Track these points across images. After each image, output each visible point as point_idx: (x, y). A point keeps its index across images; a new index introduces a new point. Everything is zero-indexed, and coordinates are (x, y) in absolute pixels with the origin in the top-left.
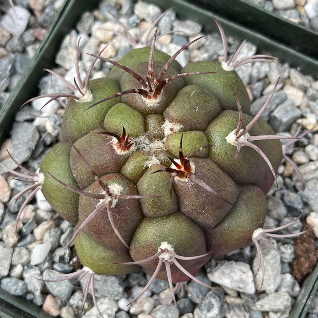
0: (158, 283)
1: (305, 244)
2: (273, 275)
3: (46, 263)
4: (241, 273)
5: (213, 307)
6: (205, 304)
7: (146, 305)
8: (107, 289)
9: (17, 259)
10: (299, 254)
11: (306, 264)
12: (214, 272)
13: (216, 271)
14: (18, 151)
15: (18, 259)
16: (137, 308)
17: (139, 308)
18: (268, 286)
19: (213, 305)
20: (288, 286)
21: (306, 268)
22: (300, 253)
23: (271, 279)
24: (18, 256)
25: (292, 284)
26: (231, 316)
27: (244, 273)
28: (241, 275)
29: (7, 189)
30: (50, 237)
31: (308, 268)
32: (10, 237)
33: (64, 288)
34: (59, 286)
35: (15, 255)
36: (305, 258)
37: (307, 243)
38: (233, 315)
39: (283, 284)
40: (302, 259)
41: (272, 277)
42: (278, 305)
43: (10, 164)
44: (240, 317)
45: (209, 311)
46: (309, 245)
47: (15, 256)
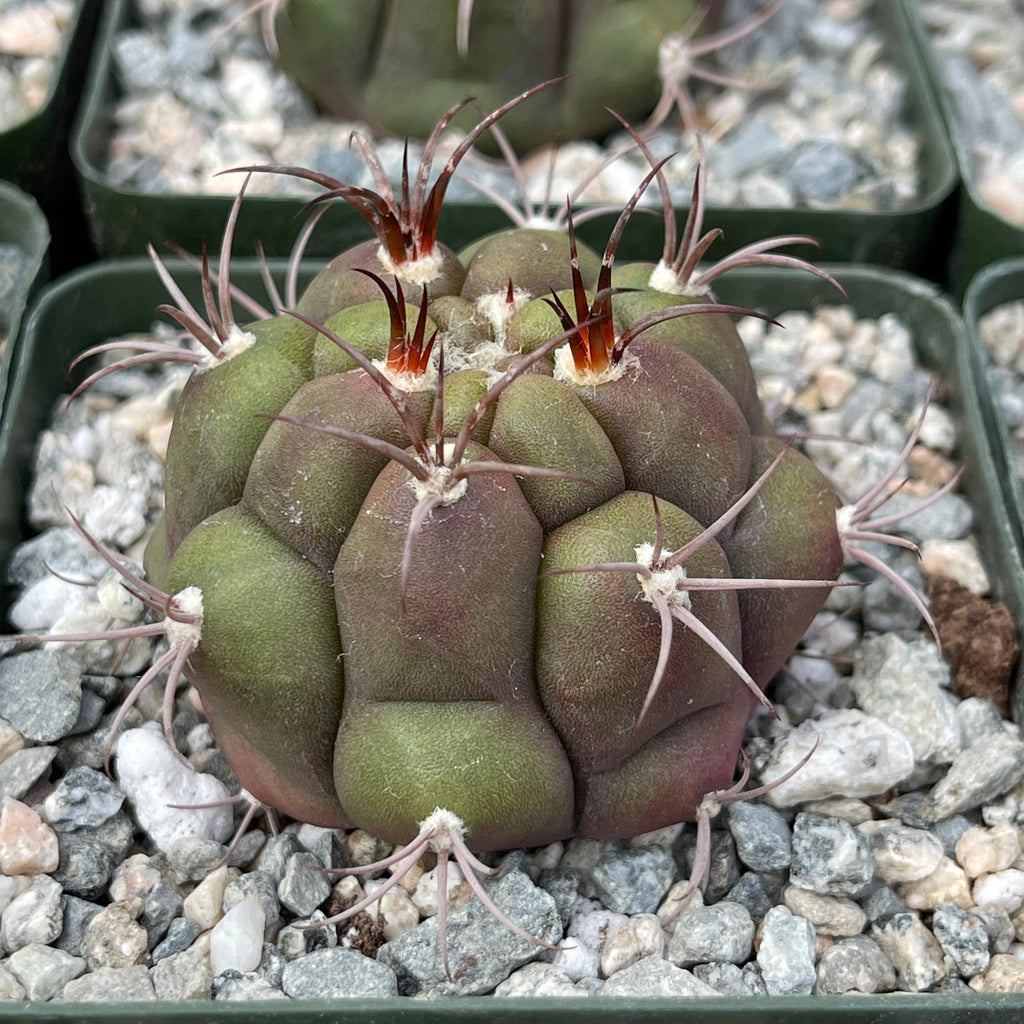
0: (637, 879)
1: (956, 612)
2: (932, 698)
3: (270, 963)
4: (850, 730)
5: (832, 845)
6: (806, 850)
7: (645, 928)
8: (504, 931)
9: (171, 987)
10: (959, 646)
11: (994, 642)
12: (778, 757)
13: (781, 752)
14: (33, 719)
15: (176, 987)
16: (624, 946)
17: (627, 944)
18: (938, 736)
19: (830, 842)
20: (985, 724)
21: (999, 652)
22: (961, 639)
23: (935, 715)
24: (169, 977)
25: (991, 714)
26: (894, 849)
27: (855, 725)
28: (852, 737)
29: (42, 828)
30: (245, 893)
31: (1006, 649)
32: (117, 942)
33: (371, 985)
34: (350, 990)
35: (158, 977)
36: (981, 634)
37: (959, 606)
38: (899, 843)
39: (969, 732)
40: (976, 644)
41: (934, 706)
42: (997, 760)
43: (18, 770)
44: (920, 841)
45: (827, 857)
46: (969, 605)
47: (162, 981)
